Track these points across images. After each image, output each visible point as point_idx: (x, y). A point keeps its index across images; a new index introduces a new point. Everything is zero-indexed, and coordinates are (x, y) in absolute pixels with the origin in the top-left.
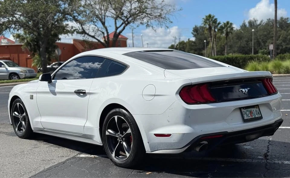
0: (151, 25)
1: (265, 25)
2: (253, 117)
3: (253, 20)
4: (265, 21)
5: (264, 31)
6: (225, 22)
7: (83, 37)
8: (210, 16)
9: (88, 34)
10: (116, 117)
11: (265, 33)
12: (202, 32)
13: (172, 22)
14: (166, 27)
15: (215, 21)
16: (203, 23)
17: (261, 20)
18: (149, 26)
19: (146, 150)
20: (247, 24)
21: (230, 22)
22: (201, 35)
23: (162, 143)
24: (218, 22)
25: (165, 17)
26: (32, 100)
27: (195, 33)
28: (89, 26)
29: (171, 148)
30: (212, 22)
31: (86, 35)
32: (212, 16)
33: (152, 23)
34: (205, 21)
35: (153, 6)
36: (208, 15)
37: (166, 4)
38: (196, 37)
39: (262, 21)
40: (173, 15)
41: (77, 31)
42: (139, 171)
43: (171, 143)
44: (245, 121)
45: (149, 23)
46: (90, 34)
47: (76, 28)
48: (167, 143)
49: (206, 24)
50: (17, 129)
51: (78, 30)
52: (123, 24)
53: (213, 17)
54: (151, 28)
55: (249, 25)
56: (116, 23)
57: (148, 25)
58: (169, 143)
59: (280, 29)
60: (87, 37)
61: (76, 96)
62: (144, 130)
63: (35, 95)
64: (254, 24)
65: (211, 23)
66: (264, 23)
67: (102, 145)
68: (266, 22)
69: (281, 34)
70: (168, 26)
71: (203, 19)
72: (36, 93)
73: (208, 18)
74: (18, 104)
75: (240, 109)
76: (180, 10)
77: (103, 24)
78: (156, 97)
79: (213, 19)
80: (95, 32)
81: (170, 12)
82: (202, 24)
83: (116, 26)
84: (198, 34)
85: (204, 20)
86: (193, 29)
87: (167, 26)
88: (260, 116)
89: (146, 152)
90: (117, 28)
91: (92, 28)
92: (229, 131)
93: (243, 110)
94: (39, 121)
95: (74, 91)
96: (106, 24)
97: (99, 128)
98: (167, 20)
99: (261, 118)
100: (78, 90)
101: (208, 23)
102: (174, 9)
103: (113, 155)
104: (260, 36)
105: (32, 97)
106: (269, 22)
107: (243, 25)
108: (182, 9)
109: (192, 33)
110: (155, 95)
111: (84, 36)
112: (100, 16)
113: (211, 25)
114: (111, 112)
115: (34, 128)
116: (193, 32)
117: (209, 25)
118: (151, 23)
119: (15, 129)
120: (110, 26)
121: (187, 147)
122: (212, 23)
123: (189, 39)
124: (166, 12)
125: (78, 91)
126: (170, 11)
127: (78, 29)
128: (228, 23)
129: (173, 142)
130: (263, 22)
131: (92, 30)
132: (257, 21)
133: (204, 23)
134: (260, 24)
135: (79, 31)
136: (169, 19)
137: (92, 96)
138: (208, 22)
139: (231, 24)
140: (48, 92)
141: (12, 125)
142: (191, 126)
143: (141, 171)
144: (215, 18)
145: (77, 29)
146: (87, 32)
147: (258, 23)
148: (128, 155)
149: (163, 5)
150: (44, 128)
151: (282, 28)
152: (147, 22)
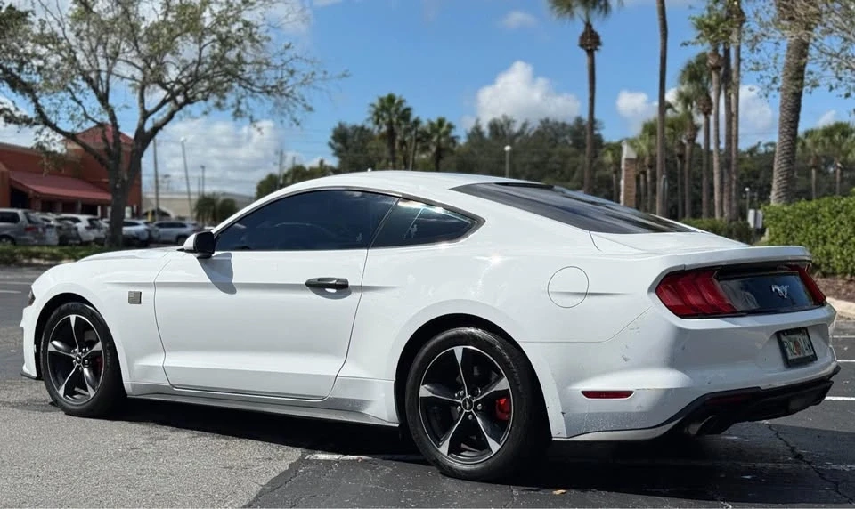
0: (249, 113)
1: (534, 135)
2: (802, 355)
3: (502, 120)
4: (535, 125)
5: (534, 153)
6: (435, 120)
7: (38, 135)
8: (391, 99)
9: (54, 128)
10: (458, 351)
11: (536, 159)
12: (361, 144)
13: (310, 109)
14: (292, 122)
15: (406, 115)
16: (373, 119)
17: (523, 121)
18: (241, 116)
19: (553, 434)
20: (485, 129)
21: (448, 120)
22: (356, 151)
23: (603, 415)
24: (413, 118)
25: (292, 91)
26: (138, 305)
27: (338, 145)
28: (59, 102)
29: (627, 427)
30: (396, 116)
31: (47, 131)
32: (396, 102)
33: (251, 106)
34: (376, 113)
35: (255, 56)
36: (385, 95)
37: (298, 55)
38: (341, 157)
39: (525, 125)
40: (321, 89)
41: (8, 114)
42: (526, 488)
43: (629, 414)
44: (790, 364)
45: (243, 107)
46: (59, 126)
47: (6, 106)
48: (619, 413)
49: (380, 121)
50: (61, 392)
51: (11, 112)
52: (164, 102)
53: (401, 102)
54: (247, 120)
55: (491, 134)
56: (142, 100)
57: (238, 110)
58: (623, 414)
59: (573, 150)
60: (48, 136)
61: (311, 296)
62: (554, 381)
63: (147, 294)
64: (504, 133)
65: (394, 120)
66: (530, 130)
67: (397, 425)
68: (536, 128)
69: (578, 164)
70: (299, 119)
71: (373, 105)
72: (156, 285)
73: (386, 105)
74: (73, 318)
75: (779, 335)
76: (344, 75)
77: (103, 99)
78: (588, 299)
79: (401, 109)
80: (78, 122)
81: (315, 80)
82: (368, 120)
83: (143, 107)
84: (347, 148)
85: (373, 109)
86: (331, 134)
87: (295, 120)
88: (812, 353)
89: (554, 439)
90: (146, 115)
91: (68, 107)
92: (764, 386)
93: (784, 339)
94: (158, 367)
95: (304, 282)
96: (111, 101)
97: (394, 379)
98: (296, 103)
99: (814, 358)
100: (320, 279)
101: (387, 120)
102: (325, 73)
103: (444, 449)
104: (524, 165)
105: (136, 299)
106: (545, 128)
107: (475, 132)
108: (348, 74)
109: (330, 144)
110: (586, 294)
111: (39, 133)
112: (93, 76)
113: (394, 126)
114: (441, 337)
115: (134, 386)
116: (332, 142)
117: (390, 124)
118: (248, 107)
119: (52, 393)
120: (127, 107)
121: (674, 423)
122: (398, 121)
123: (321, 162)
124: (303, 78)
125: (320, 282)
126: (314, 77)
127: (13, 109)
128: (441, 122)
129: (634, 410)
130: (529, 127)
131: (68, 116)
132: (512, 124)
133: (375, 118)
134: (521, 133)
135: (13, 115)
136: (303, 100)
137: (367, 295)
138: (385, 115)
139: (450, 127)
140: (207, 283)
141: (38, 379)
142: (684, 372)
143: (534, 488)
144: (405, 105)
145: (8, 110)
146: (53, 119)
147: (516, 128)
148: (495, 446)
149: (286, 57)
150: (173, 386)
151: (578, 148)
152: (235, 102)
